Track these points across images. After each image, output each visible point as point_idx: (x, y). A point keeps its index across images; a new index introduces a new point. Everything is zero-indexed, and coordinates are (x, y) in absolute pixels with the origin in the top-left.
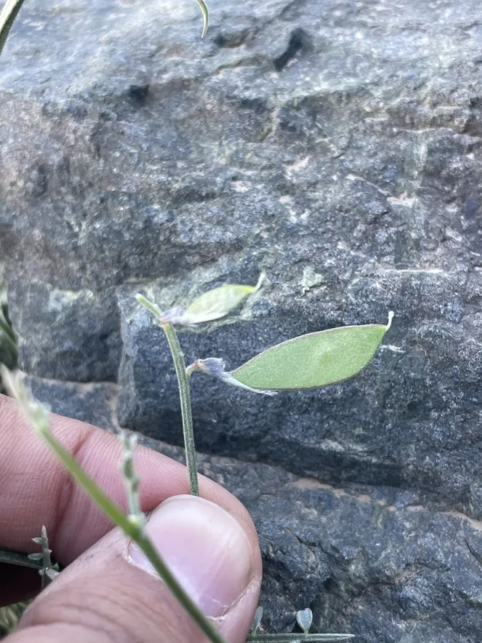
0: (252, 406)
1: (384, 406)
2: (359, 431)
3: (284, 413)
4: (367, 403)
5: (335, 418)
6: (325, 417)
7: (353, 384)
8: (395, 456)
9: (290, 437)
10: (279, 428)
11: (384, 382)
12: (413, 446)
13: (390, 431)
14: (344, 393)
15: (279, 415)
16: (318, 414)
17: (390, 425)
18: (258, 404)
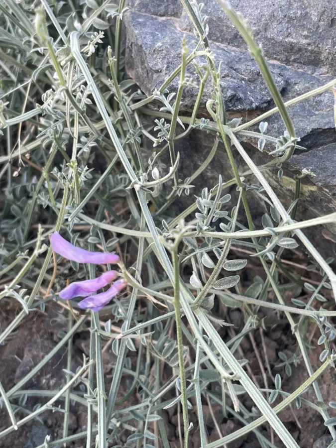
0: (254, 19)
1: (319, 21)
2: (305, 33)
3: (270, 24)
4: (312, 19)
5: (294, 27)
6: (290, 26)
7: (306, 10)
8: (320, 46)
9: (270, 36)
10: (266, 31)
11: (322, 7)
12: (330, 41)
13: (321, 32)
14: (301, 14)
15: (267, 24)
16: (287, 25)
17: (321, 30)
18: (257, 18)
